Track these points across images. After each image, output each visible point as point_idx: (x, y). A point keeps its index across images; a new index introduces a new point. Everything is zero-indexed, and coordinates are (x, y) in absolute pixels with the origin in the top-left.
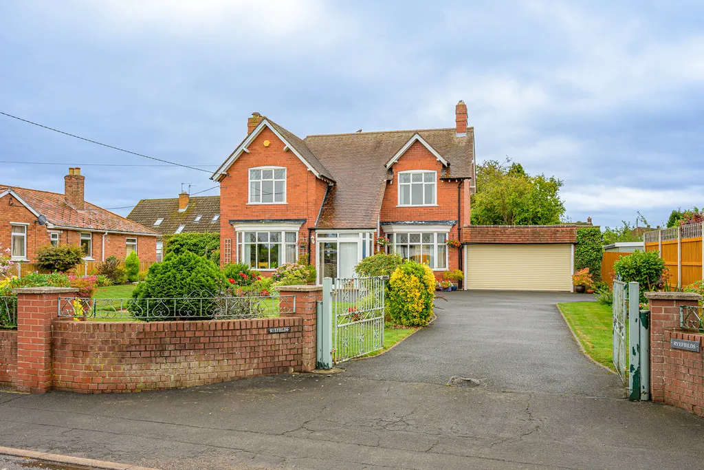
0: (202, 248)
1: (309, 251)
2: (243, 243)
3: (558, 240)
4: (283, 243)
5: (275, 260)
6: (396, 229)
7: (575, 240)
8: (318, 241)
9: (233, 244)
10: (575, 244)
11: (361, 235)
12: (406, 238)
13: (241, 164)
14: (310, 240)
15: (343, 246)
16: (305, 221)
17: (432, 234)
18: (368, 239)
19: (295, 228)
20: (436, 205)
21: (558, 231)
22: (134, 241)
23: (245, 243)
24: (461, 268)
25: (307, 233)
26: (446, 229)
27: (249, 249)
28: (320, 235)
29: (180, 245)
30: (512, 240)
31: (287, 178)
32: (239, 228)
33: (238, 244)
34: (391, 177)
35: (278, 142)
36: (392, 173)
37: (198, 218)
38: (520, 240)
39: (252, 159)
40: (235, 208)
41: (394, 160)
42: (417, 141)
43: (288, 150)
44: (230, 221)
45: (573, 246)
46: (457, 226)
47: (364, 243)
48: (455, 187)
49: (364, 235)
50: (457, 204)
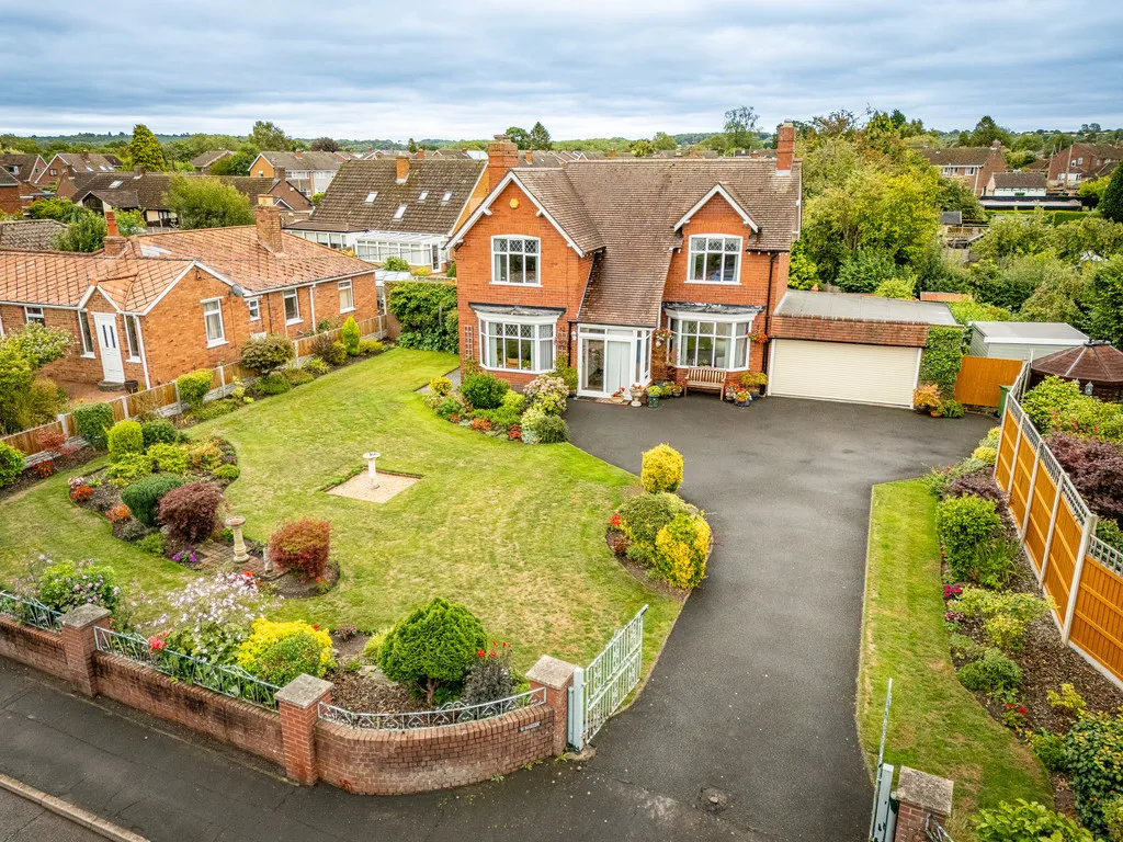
0: (435, 304)
1: (570, 349)
2: (487, 336)
3: (901, 342)
4: (537, 341)
5: (528, 357)
6: (683, 316)
7: (923, 343)
8: (581, 336)
9: (475, 334)
10: (923, 348)
11: (635, 333)
12: (695, 327)
13: (481, 229)
14: (570, 337)
15: (611, 345)
16: (564, 310)
17: (730, 324)
18: (644, 338)
19: (553, 319)
20: (738, 283)
21: (902, 329)
22: (348, 284)
23: (489, 335)
24: (765, 369)
25: (567, 328)
26: (750, 318)
27: (495, 342)
28: (583, 330)
30: (839, 338)
31: (541, 253)
32: (484, 316)
33: (481, 333)
34: (679, 243)
35: (527, 205)
36: (682, 236)
37: (424, 196)
38: (848, 338)
39: (496, 223)
40: (476, 288)
41: (685, 220)
42: (718, 193)
43: (542, 216)
44: (470, 303)
45: (920, 350)
46: (764, 313)
47: (639, 342)
48: (766, 261)
49: (639, 334)
50: (766, 284)
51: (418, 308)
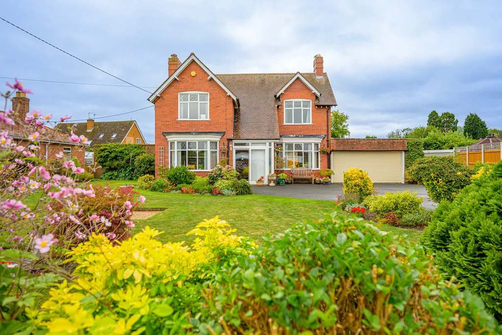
1: (228, 157)
2: (176, 150)
3: (395, 149)
4: (208, 149)
5: (202, 162)
6: (285, 141)
7: (406, 149)
8: (234, 148)
9: (166, 152)
10: (405, 151)
11: (268, 144)
12: (292, 147)
13: (172, 89)
14: (228, 147)
15: (254, 152)
16: (224, 133)
17: (311, 144)
18: (272, 147)
19: (217, 138)
20: (311, 123)
21: (394, 142)
22: (69, 149)
23: (176, 149)
24: (329, 167)
25: (226, 143)
26: (319, 141)
27: (180, 154)
28: (236, 144)
29: (109, 152)
30: (365, 149)
31: (210, 100)
32: (170, 138)
33: (170, 150)
34: (279, 103)
35: (202, 73)
36: (280, 101)
37: (101, 136)
38: (370, 149)
39: (181, 85)
40: (167, 123)
41: (282, 91)
42: (298, 78)
43: (212, 79)
44: (163, 133)
45: (403, 153)
46: (326, 139)
47: (270, 149)
48: (324, 111)
49: (270, 144)
50: (326, 124)
51: (116, 158)
